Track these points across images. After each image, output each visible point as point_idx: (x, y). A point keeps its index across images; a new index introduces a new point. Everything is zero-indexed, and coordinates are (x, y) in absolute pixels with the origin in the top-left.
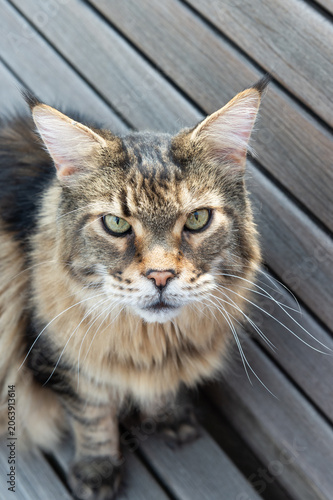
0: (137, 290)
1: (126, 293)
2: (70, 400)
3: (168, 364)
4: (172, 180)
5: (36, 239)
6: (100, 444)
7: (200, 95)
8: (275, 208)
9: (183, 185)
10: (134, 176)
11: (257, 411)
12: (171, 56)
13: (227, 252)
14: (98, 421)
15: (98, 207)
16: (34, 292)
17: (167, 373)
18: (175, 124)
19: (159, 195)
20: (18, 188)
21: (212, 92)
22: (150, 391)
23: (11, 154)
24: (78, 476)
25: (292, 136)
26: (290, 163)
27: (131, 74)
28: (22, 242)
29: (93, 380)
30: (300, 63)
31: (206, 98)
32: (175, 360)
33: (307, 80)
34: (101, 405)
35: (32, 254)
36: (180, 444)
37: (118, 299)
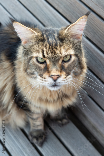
0: (47, 81)
1: (44, 82)
2: (28, 112)
3: (59, 101)
4: (59, 46)
5: (16, 62)
6: (38, 126)
7: (67, 15)
8: (92, 50)
9: (62, 48)
10: (46, 45)
11: (87, 114)
12: (57, 3)
13: (76, 68)
14: (37, 118)
15: (35, 54)
16: (16, 79)
17: (58, 103)
18: (59, 24)
19: (54, 51)
20: (11, 46)
21: (71, 14)
22: (53, 109)
23: (8, 35)
24: (32, 136)
25: (97, 27)
26: (96, 36)
27: (44, 9)
28: (12, 63)
29: (35, 106)
30: (100, 4)
31: (69, 16)
32: (60, 99)
33: (102, 9)
34: (38, 114)
35: (15, 66)
36: (63, 125)
37: (42, 83)
